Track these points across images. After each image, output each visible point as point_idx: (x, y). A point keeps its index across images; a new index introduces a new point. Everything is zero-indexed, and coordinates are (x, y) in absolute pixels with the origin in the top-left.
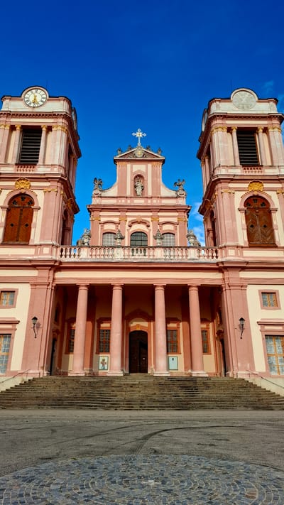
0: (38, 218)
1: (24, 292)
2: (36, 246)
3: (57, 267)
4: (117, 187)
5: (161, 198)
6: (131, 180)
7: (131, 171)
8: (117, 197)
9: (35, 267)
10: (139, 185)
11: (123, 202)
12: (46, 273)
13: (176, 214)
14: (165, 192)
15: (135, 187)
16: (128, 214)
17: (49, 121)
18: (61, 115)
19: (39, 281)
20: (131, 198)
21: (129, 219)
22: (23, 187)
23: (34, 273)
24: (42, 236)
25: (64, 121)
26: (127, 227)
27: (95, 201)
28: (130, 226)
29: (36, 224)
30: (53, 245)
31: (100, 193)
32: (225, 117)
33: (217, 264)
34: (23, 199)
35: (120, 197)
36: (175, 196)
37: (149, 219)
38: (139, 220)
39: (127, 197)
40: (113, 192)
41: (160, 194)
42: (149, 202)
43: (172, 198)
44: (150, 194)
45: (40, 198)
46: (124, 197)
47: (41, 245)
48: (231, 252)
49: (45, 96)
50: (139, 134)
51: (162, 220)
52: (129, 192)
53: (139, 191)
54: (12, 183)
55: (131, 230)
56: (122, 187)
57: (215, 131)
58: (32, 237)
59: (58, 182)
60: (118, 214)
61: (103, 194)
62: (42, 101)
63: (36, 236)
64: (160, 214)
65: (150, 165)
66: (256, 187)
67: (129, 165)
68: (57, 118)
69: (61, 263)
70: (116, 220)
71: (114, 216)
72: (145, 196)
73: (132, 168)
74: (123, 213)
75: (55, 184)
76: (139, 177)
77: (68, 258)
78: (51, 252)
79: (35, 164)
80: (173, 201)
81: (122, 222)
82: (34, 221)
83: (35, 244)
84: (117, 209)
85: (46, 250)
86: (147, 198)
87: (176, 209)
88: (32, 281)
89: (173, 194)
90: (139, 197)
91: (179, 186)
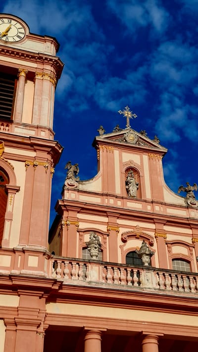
0: (15, 204)
2: (14, 251)
4: (100, 179)
5: (165, 204)
6: (122, 173)
7: (121, 161)
8: (102, 195)
9: (14, 289)
10: (133, 181)
11: (111, 202)
12: (33, 302)
13: (189, 231)
14: (170, 197)
15: (127, 183)
16: (120, 222)
17: (31, 65)
18: (51, 60)
19: (23, 316)
20: (122, 198)
21: (122, 230)
24: (25, 234)
25: (52, 69)
26: (120, 243)
27: (69, 196)
28: (124, 241)
29: (12, 214)
30: (44, 254)
31: (76, 184)
35: (107, 195)
36: (184, 204)
37: (152, 234)
38: (138, 232)
39: (117, 197)
40: (95, 185)
41: (163, 199)
42: (149, 208)
43: (181, 207)
44: (149, 197)
45: (19, 174)
46: (113, 196)
47: (24, 251)
49: (22, 31)
50: (128, 114)
51: (170, 238)
52: (119, 190)
53: (133, 190)
55: (125, 248)
56: (109, 180)
58: (6, 236)
59: (49, 153)
60: (105, 219)
61: (81, 187)
62: (18, 36)
64: (167, 228)
65: (145, 157)
67: (116, 152)
68: (43, 63)
69: (61, 285)
70: (104, 228)
71: (100, 223)
72: (143, 199)
73: (120, 156)
74: (113, 220)
76: (132, 170)
77: (67, 281)
78: (41, 267)
79: (9, 121)
80: (182, 213)
81: (112, 233)
82: (9, 208)
83: (11, 247)
84: (105, 212)
85: (33, 261)
86: (145, 201)
87: (189, 224)
88: (10, 317)
89: (181, 202)
90: (134, 199)
91: (188, 191)
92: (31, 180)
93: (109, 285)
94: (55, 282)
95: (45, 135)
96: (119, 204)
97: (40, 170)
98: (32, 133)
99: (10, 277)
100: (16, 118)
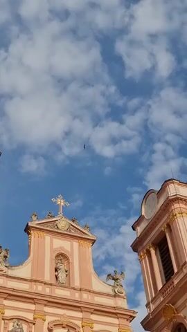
4: (30, 264)
5: (94, 292)
6: (51, 259)
7: (51, 247)
8: (31, 281)
10: (63, 267)
11: (40, 288)
13: (116, 321)
14: (98, 284)
15: (56, 270)
16: (48, 309)
20: (51, 285)
21: (49, 319)
26: (46, 331)
28: (50, 330)
31: (5, 269)
35: (35, 281)
36: (112, 293)
37: (79, 323)
39: (45, 284)
40: (24, 271)
41: (91, 286)
42: (77, 296)
43: (108, 295)
44: (77, 284)
46: (42, 282)
50: (61, 202)
52: (48, 276)
56: (38, 267)
57: (178, 215)
60: (33, 307)
61: (10, 272)
64: (94, 317)
65: (76, 244)
67: (48, 238)
70: (30, 317)
71: (25, 310)
72: (71, 286)
73: (52, 242)
74: (39, 307)
76: (62, 257)
80: (109, 302)
81: (38, 321)
84: (33, 299)
86: (74, 289)
87: (116, 314)
89: (109, 290)
90: (62, 286)
91: (116, 280)
96: (47, 290)
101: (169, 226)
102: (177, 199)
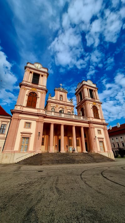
0: (38, 100)
1: (34, 124)
3: (45, 117)
7: (59, 94)
8: (55, 100)
9: (38, 116)
11: (57, 101)
12: (41, 118)
17: (43, 74)
19: (39, 120)
21: (59, 106)
22: (34, 90)
23: (37, 118)
24: (40, 106)
25: (47, 74)
27: (49, 100)
28: (59, 108)
29: (38, 102)
30: (44, 110)
32: (87, 85)
33: (89, 121)
34: (33, 94)
37: (64, 107)
38: (62, 107)
40: (54, 98)
41: (67, 101)
42: (64, 103)
44: (64, 101)
45: (39, 95)
47: (40, 109)
48: (91, 119)
49: (41, 66)
50: (61, 85)
51: (67, 108)
52: (59, 99)
53: (61, 99)
54: (31, 88)
55: (59, 110)
56: (57, 97)
57: (84, 88)
58: (36, 106)
60: (56, 104)
61: (51, 98)
63: (38, 106)
64: (67, 106)
65: (64, 93)
66: (95, 103)
67: (59, 92)
68: (45, 73)
70: (55, 106)
71: (55, 105)
75: (44, 91)
76: (61, 96)
77: (48, 115)
78: (43, 112)
79: (38, 84)
80: (70, 104)
81: (57, 107)
82: (37, 101)
83: (38, 108)
85: (41, 111)
87: (71, 106)
88: (37, 120)
89: (70, 102)
90: (61, 101)
91: (71, 100)
92: (42, 96)
93: (56, 116)
94: (45, 115)
95: (44, 87)
96: (58, 102)
97: (43, 94)
98: (42, 87)
99: (37, 113)
100: (39, 84)
101: (82, 90)
102: (84, 85)
